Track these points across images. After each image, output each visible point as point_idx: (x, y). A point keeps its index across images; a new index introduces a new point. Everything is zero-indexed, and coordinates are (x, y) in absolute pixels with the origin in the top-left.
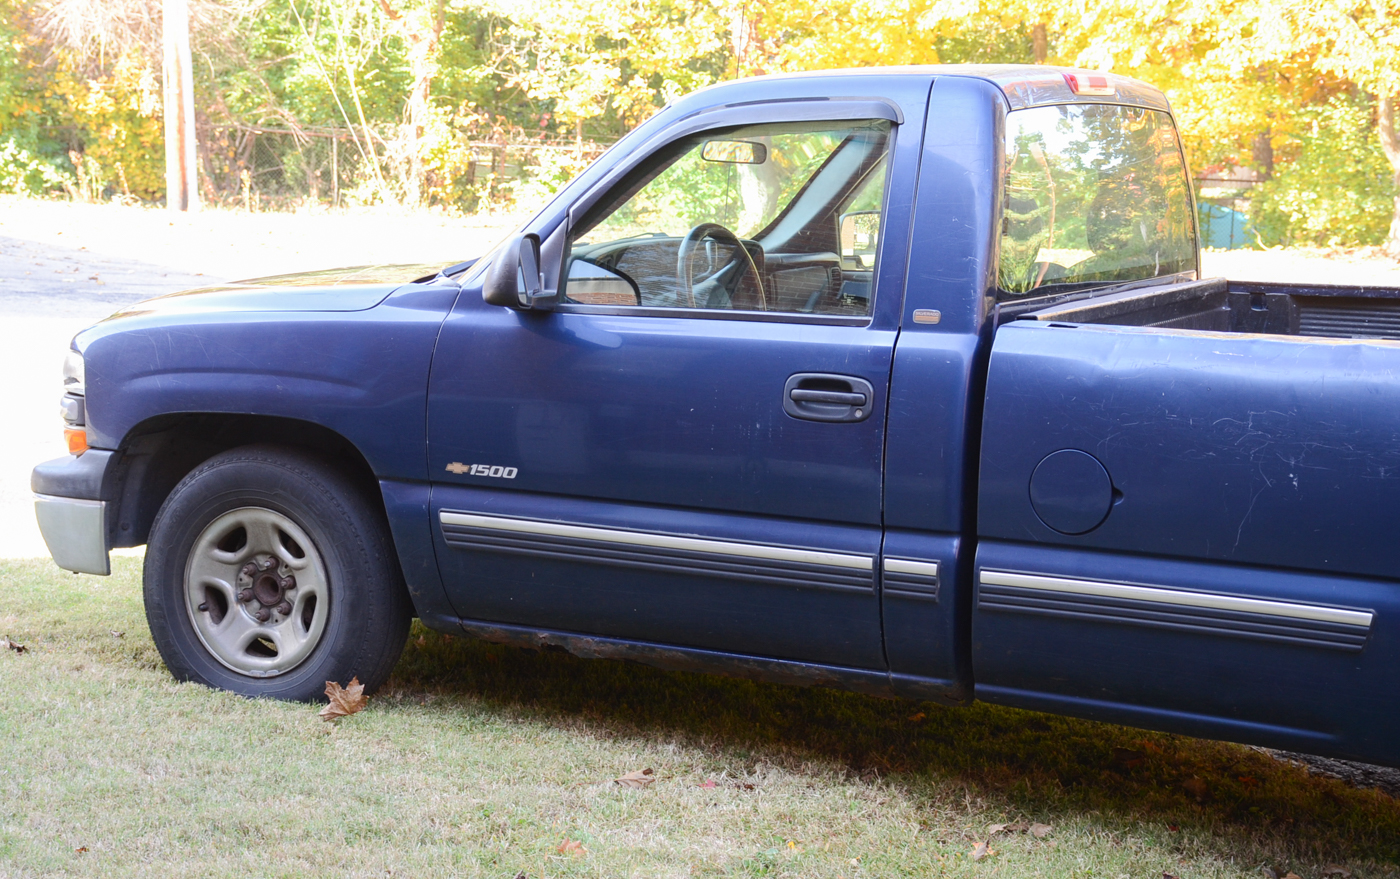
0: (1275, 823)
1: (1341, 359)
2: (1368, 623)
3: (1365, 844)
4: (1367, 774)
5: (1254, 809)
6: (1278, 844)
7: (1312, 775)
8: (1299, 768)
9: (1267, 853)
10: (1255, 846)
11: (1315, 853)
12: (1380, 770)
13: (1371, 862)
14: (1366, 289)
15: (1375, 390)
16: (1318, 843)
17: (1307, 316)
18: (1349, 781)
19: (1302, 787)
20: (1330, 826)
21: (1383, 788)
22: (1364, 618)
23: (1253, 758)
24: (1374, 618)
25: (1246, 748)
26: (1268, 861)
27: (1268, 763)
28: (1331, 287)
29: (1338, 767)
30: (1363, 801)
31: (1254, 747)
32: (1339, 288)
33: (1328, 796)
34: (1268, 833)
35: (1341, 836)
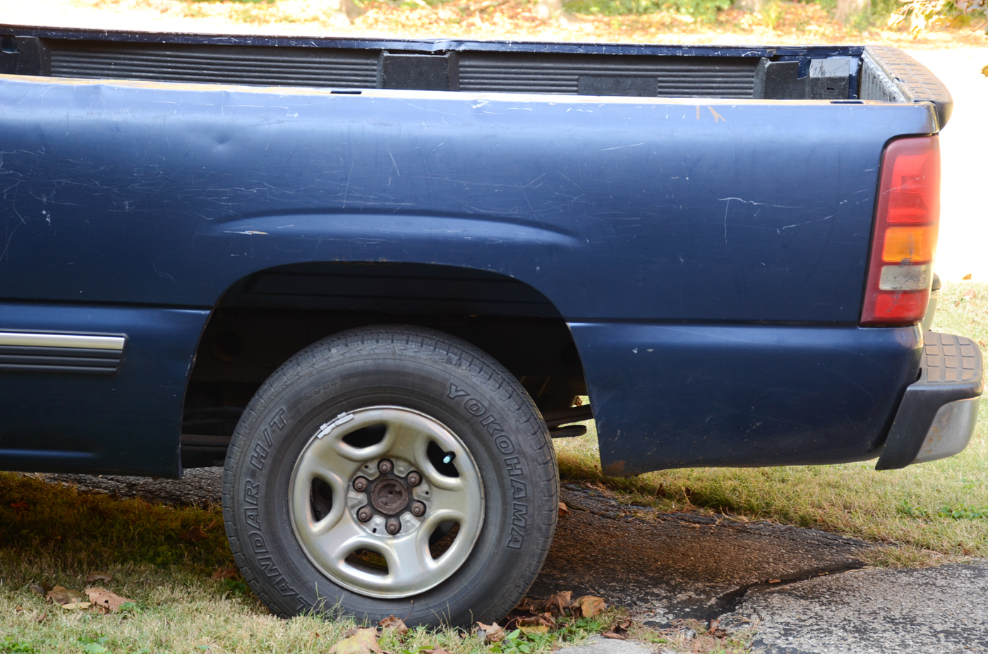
0: (44, 542)
1: (82, 98)
2: (121, 346)
3: (126, 549)
4: (131, 486)
5: (24, 532)
6: (46, 560)
7: (80, 493)
8: (68, 488)
9: (35, 571)
10: (24, 566)
11: (80, 563)
12: (142, 481)
13: (130, 565)
14: (110, 32)
15: (116, 128)
16: (83, 555)
17: (57, 58)
18: (114, 495)
19: (71, 505)
20: (95, 537)
21: (144, 497)
22: (116, 342)
23: (25, 485)
24: (126, 343)
25: (19, 476)
26: (36, 578)
27: (40, 488)
28: (78, 31)
29: (105, 482)
30: (125, 512)
31: (27, 474)
32: (85, 31)
33: (95, 510)
34: (38, 552)
35: (104, 545)
